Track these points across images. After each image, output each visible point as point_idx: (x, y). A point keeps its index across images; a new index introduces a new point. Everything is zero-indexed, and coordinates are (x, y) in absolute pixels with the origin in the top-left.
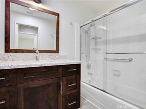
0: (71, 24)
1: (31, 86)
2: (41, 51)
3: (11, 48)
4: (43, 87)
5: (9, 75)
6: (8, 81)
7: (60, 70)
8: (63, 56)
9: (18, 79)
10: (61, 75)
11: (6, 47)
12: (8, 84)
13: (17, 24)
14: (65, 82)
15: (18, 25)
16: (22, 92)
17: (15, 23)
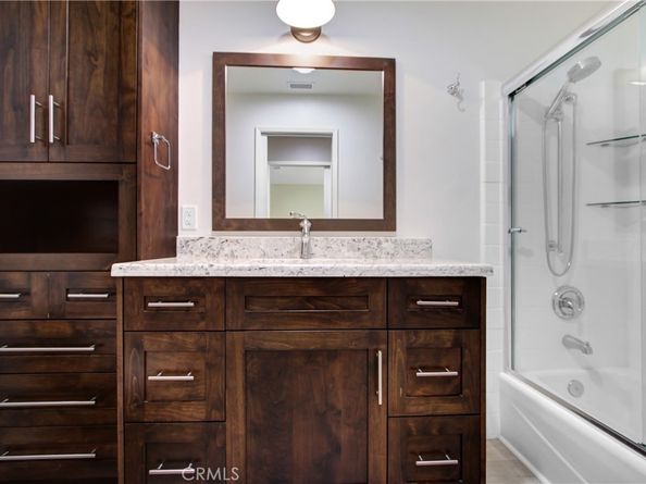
0: (454, 91)
1: (267, 345)
2: (319, 225)
3: (227, 217)
4: (310, 355)
5: (204, 296)
6: (203, 316)
7: (378, 299)
8: (414, 242)
9: (229, 312)
10: (380, 322)
11: (215, 214)
12: (202, 325)
13: (263, 134)
14: (399, 355)
15: (265, 138)
16: (239, 361)
17: (258, 133)
